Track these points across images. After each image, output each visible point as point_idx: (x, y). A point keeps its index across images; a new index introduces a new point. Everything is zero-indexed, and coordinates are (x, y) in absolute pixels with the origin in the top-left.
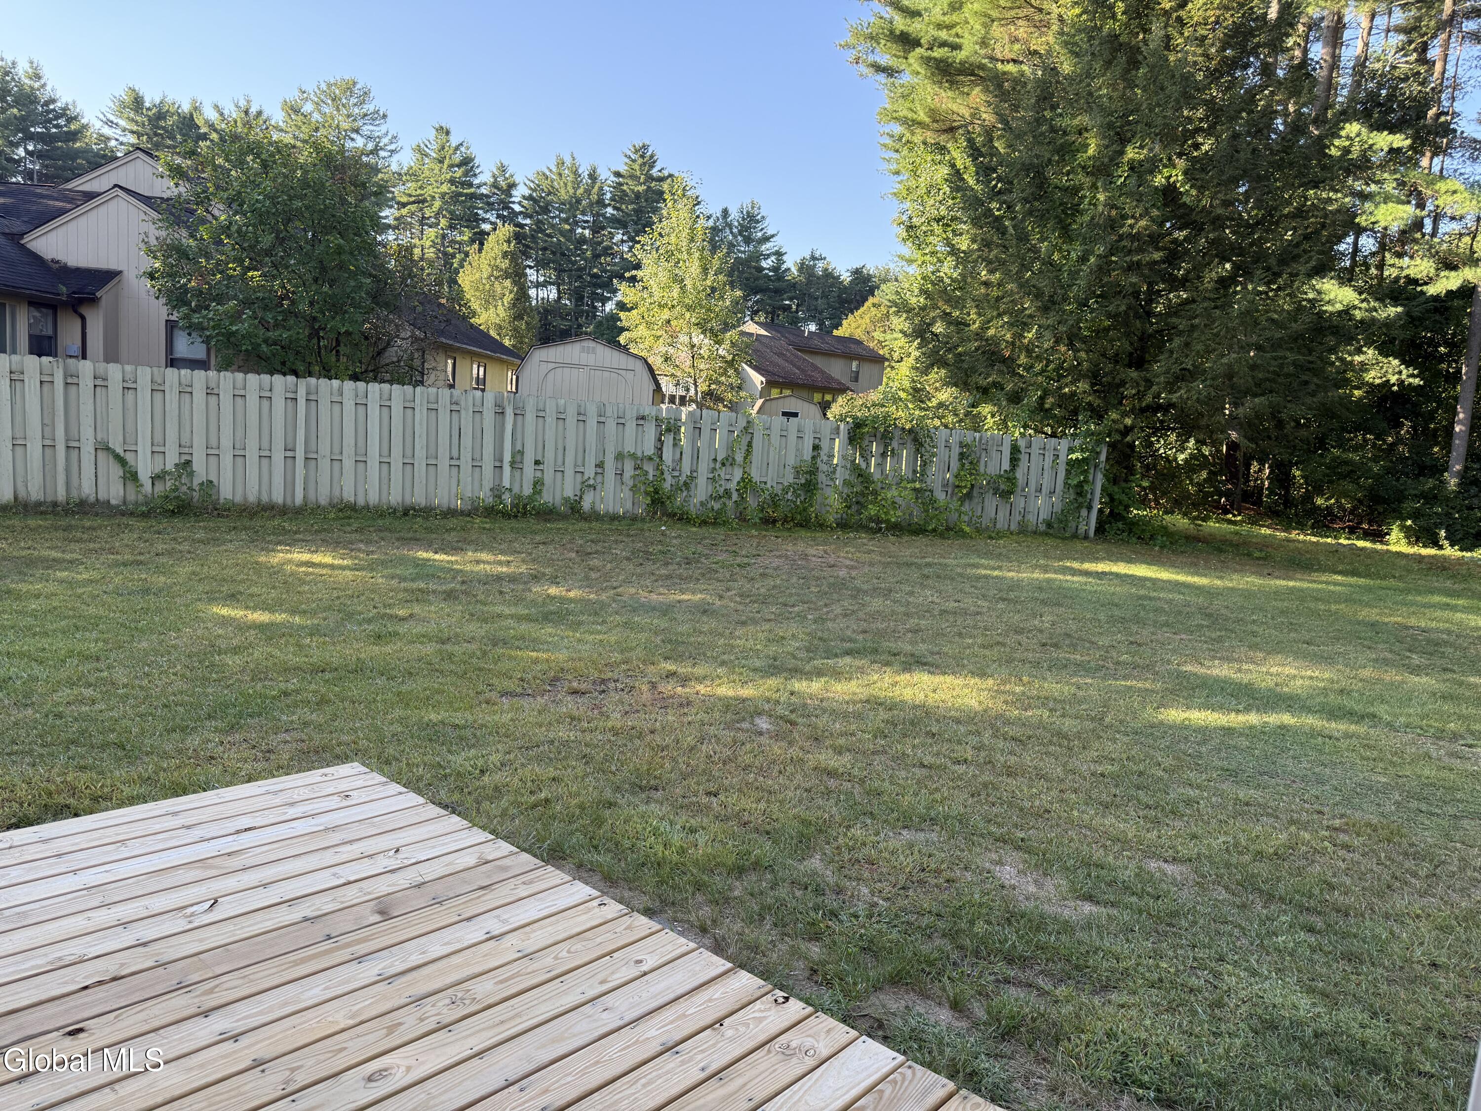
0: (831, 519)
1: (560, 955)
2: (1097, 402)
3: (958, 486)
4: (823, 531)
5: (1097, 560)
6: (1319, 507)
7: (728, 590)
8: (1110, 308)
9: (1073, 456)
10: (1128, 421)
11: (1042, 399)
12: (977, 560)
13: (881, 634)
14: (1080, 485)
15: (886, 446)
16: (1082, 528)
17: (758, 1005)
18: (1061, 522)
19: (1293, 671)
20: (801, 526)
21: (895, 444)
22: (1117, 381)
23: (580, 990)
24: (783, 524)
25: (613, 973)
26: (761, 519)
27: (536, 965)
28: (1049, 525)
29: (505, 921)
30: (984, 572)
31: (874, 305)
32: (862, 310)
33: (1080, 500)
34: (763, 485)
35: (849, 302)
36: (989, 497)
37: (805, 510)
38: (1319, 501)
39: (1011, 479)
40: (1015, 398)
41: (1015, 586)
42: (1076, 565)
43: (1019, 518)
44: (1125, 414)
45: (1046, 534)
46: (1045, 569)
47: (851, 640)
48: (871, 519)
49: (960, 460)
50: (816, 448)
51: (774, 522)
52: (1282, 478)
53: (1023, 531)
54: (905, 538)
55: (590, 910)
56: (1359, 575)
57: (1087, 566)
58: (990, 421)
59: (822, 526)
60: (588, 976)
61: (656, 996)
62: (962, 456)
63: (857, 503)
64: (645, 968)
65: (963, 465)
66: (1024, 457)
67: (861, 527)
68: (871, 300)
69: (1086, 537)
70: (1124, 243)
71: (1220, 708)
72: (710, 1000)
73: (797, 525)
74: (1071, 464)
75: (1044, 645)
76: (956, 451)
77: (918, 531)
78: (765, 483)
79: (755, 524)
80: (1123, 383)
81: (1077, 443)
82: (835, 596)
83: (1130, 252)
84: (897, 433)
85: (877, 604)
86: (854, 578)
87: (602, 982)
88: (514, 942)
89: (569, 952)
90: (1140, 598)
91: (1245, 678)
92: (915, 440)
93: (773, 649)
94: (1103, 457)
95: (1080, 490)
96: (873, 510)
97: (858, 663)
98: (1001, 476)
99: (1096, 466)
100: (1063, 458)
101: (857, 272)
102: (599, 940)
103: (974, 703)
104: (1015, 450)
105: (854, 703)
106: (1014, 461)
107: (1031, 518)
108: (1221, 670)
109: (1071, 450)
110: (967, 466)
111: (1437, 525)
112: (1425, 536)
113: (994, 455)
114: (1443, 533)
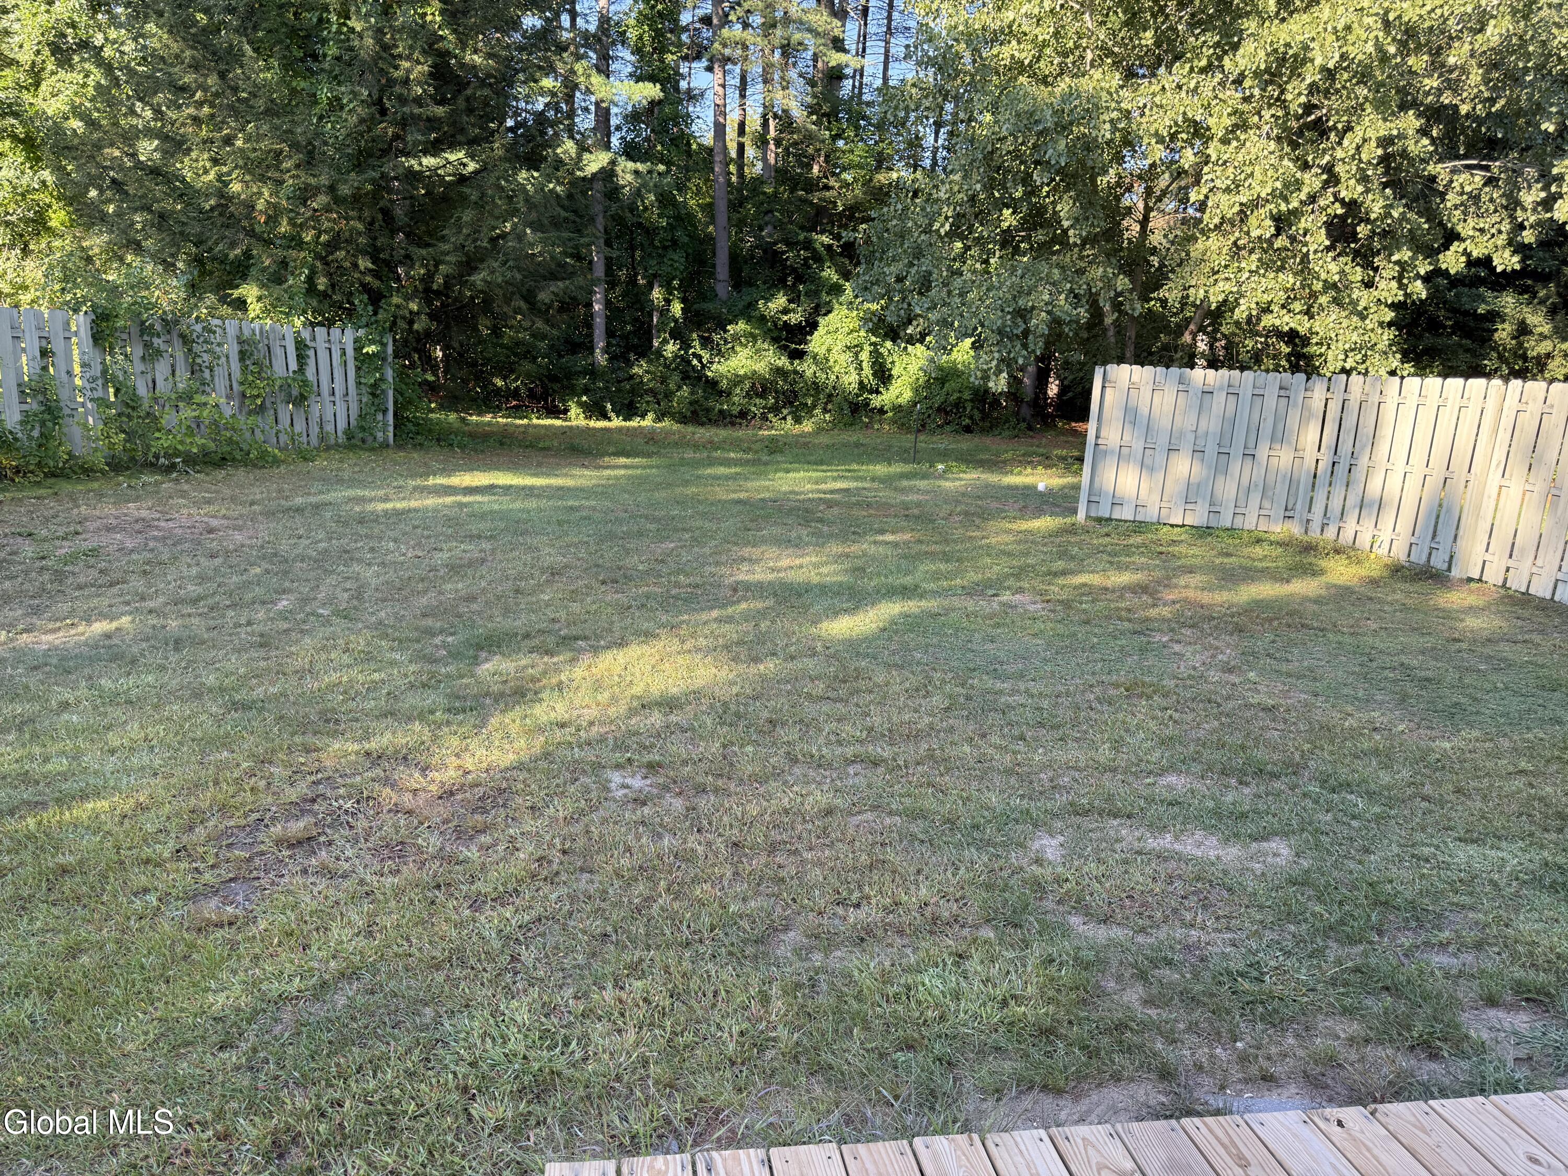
0: (97, 461)
4: (91, 478)
6: (500, 389)
9: (369, 350)
15: (146, 346)
16: (381, 435)
18: (360, 430)
20: (55, 476)
21: (159, 342)
28: (349, 435)
33: (375, 402)
36: (281, 404)
38: (500, 383)
39: (302, 383)
43: (316, 430)
49: (241, 360)
50: (45, 352)
58: (254, 308)
59: (86, 472)
62: (243, 355)
63: (122, 431)
65: (246, 367)
66: (311, 353)
67: (143, 465)
69: (388, 446)
73: (48, 476)
74: (362, 360)
81: (362, 332)
84: (159, 327)
92: (182, 336)
94: (390, 349)
98: (290, 378)
99: (385, 361)
100: (350, 353)
104: (301, 346)
106: (301, 358)
107: (330, 428)
109: (358, 343)
110: (252, 368)
111: (603, 399)
112: (596, 410)
113: (279, 352)
114: (609, 406)
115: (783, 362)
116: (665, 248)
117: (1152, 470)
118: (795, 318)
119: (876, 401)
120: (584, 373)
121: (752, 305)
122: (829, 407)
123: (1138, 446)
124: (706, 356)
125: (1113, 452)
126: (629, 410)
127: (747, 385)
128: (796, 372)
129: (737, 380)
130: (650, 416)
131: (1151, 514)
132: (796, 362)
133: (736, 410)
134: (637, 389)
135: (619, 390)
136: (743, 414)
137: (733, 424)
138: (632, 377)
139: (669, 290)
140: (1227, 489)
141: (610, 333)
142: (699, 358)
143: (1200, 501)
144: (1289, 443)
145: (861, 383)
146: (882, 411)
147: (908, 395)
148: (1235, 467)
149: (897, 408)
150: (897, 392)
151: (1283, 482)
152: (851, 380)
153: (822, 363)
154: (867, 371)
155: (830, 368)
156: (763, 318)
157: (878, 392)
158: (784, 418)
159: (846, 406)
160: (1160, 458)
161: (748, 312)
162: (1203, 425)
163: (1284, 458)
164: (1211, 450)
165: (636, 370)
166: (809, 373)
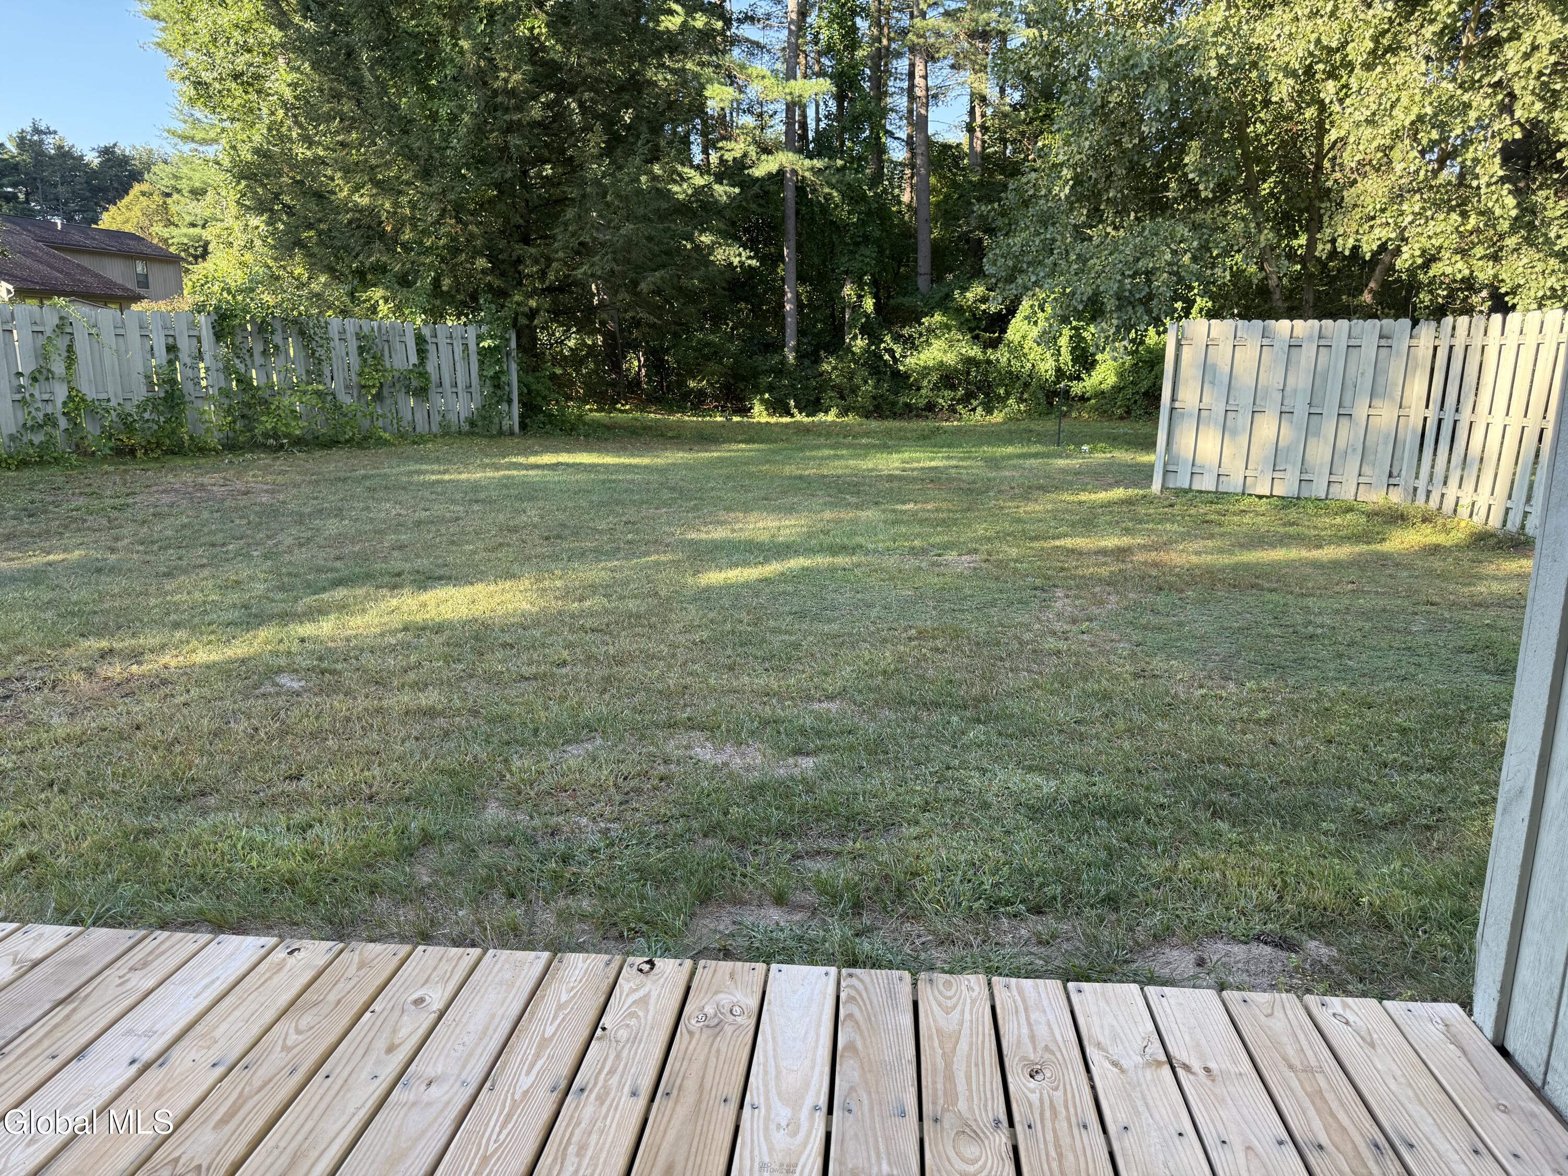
0: (213, 440)
1: (289, 1043)
2: (497, 283)
3: (364, 387)
4: (205, 456)
5: (535, 453)
6: (692, 390)
7: (117, 539)
8: (495, 175)
9: (485, 344)
10: (533, 303)
11: (436, 282)
12: (418, 467)
13: (363, 557)
14: (496, 377)
15: (266, 342)
16: (506, 423)
17: (624, 984)
18: (484, 418)
19: (776, 524)
20: (173, 453)
21: (278, 339)
22: (514, 258)
23: (365, 1075)
24: (146, 453)
25: (394, 1032)
26: (111, 449)
27: (263, 1072)
28: (472, 424)
29: (149, 1034)
30: (434, 477)
31: (143, 194)
32: (126, 200)
33: (499, 393)
34: (104, 404)
35: (104, 190)
36: (401, 396)
37: (173, 432)
38: (692, 384)
39: (423, 375)
40: (404, 281)
41: (476, 487)
42: (521, 460)
43: (438, 418)
44: (530, 296)
45: (473, 434)
46: (497, 468)
47: (331, 570)
48: (266, 435)
49: (360, 354)
50: (172, 349)
51: (132, 452)
52: (656, 364)
53: (447, 433)
54: (318, 454)
55: (280, 966)
56: (754, 442)
57: (532, 460)
58: (383, 308)
59: (202, 450)
60: (361, 1051)
61: (484, 1033)
62: (361, 349)
63: (243, 417)
64: (437, 1006)
65: (365, 361)
66: (431, 348)
67: (255, 446)
68: (137, 188)
69: (512, 434)
70: (499, 99)
71: (746, 564)
72: (560, 1007)
73: (166, 453)
74: (484, 354)
75: (547, 538)
76: (353, 344)
77: (331, 443)
78: (109, 400)
79: (105, 457)
80: (519, 261)
81: (484, 329)
82: (274, 525)
83: (507, 110)
84: (278, 325)
85: (332, 526)
86: (284, 502)
87: (391, 1049)
88: (193, 1055)
89: (298, 1032)
90: (604, 482)
91: (744, 536)
92: (302, 333)
93: (234, 597)
94: (513, 344)
95: (497, 382)
96: (268, 423)
97: (360, 592)
98: (411, 371)
99: (508, 354)
100: (472, 347)
101: (107, 152)
102: (332, 997)
103: (526, 606)
104: (420, 340)
105: (393, 632)
106: (422, 353)
107: (452, 417)
108: (719, 534)
109: (480, 338)
110: (370, 361)
111: (787, 396)
112: (778, 406)
113: (398, 346)
114: (792, 403)
115: (975, 352)
116: (857, 244)
117: (1234, 433)
118: (993, 307)
119: (1077, 388)
120: (772, 370)
121: (948, 296)
122: (1025, 396)
123: (1219, 408)
124: (898, 350)
125: (1191, 415)
126: (813, 406)
127: (935, 377)
128: (989, 362)
129: (926, 371)
130: (834, 411)
131: (1234, 484)
132: (989, 351)
133: (923, 402)
134: (824, 384)
135: (805, 388)
136: (930, 407)
137: (918, 416)
138: (821, 375)
139: (860, 284)
140: (1320, 453)
141: (801, 333)
142: (891, 352)
143: (1289, 468)
144: (1392, 399)
145: (1059, 370)
146: (1083, 399)
147: (1112, 380)
148: (1329, 427)
149: (1100, 394)
150: (1100, 378)
151: (1386, 443)
152: (1047, 367)
153: (1017, 351)
154: (1066, 357)
155: (1025, 355)
156: (960, 310)
157: (1079, 378)
158: (974, 410)
159: (1041, 395)
160: (1244, 419)
161: (944, 303)
162: (1291, 381)
163: (1385, 415)
164: (1301, 410)
165: (826, 367)
166: (1004, 360)
